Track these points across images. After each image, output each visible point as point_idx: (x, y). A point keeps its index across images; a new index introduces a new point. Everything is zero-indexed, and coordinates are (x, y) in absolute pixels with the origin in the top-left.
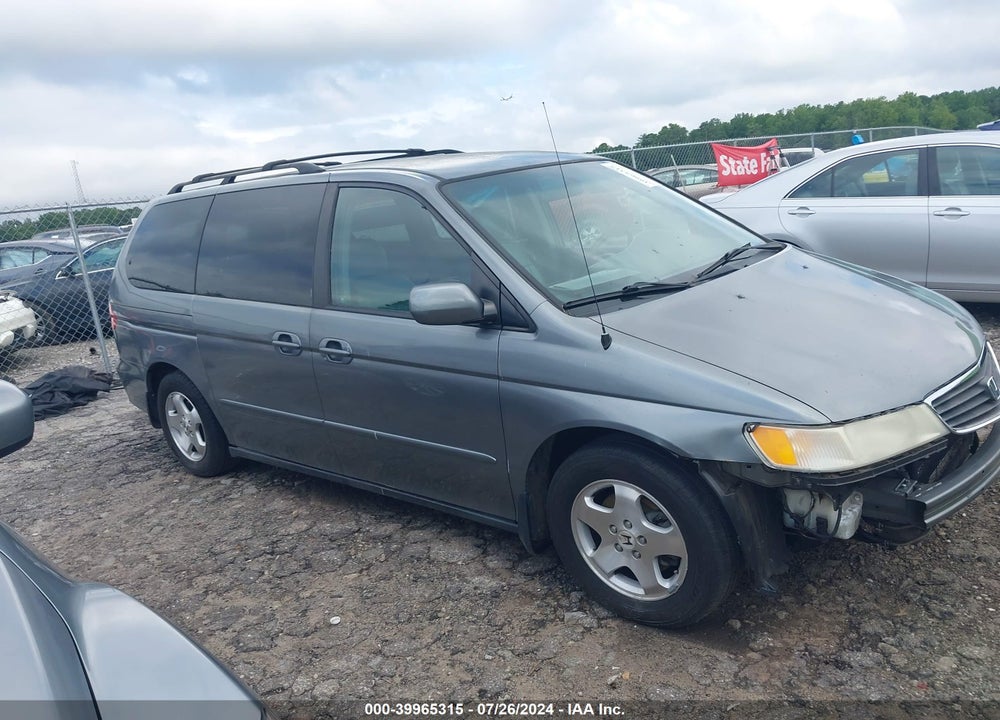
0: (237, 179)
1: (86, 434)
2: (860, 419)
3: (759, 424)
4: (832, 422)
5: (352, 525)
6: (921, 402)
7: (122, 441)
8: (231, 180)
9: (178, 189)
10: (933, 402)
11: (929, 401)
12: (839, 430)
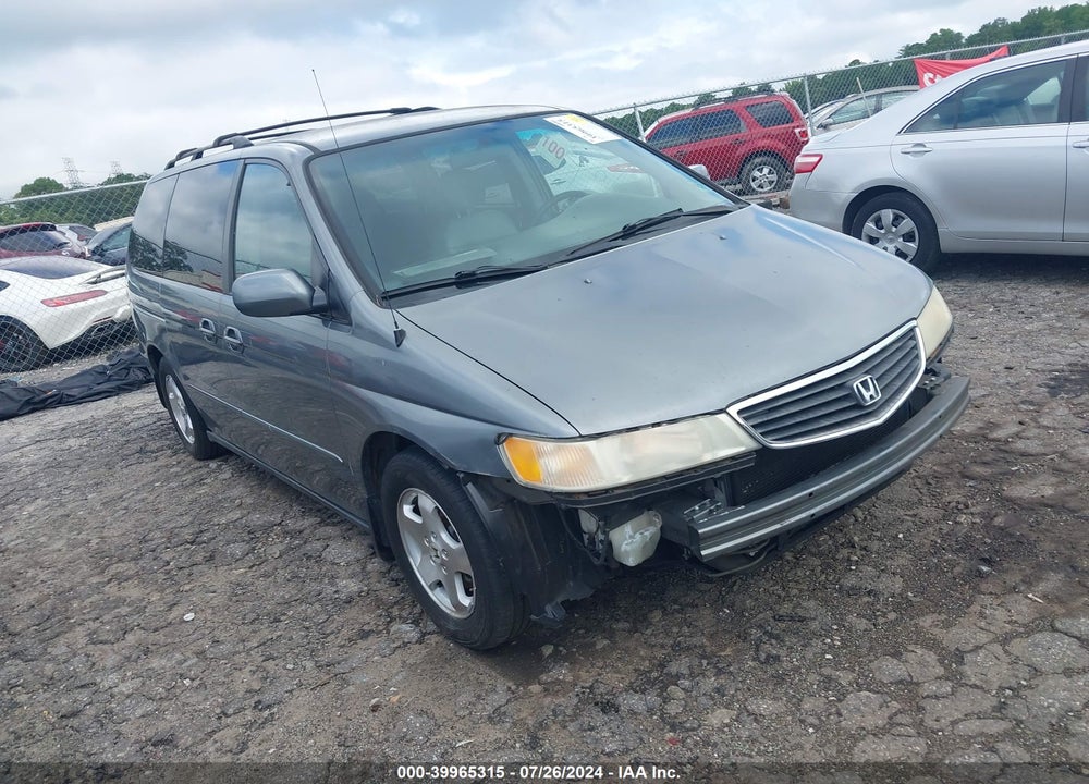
0: (205, 154)
1: (136, 412)
2: (619, 432)
3: (511, 435)
4: (581, 436)
5: (276, 518)
6: (723, 411)
7: (160, 420)
8: (199, 155)
9: (171, 165)
10: (739, 412)
11: (733, 410)
12: (591, 444)
